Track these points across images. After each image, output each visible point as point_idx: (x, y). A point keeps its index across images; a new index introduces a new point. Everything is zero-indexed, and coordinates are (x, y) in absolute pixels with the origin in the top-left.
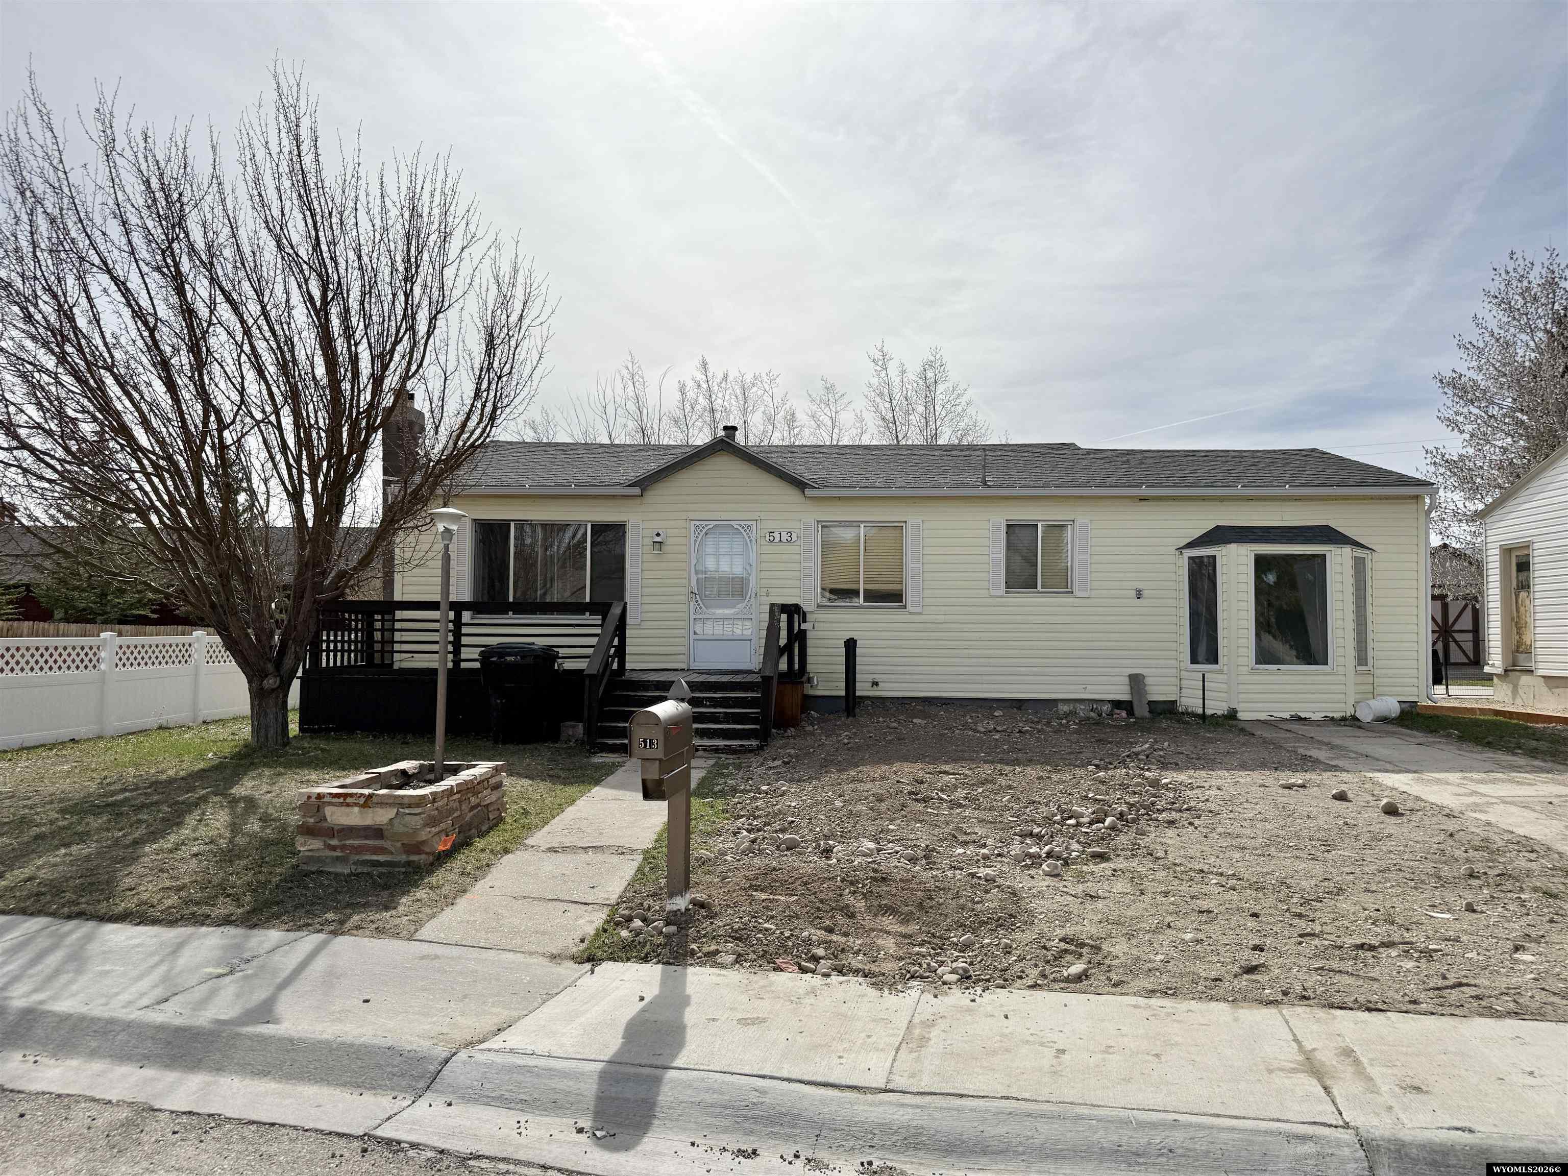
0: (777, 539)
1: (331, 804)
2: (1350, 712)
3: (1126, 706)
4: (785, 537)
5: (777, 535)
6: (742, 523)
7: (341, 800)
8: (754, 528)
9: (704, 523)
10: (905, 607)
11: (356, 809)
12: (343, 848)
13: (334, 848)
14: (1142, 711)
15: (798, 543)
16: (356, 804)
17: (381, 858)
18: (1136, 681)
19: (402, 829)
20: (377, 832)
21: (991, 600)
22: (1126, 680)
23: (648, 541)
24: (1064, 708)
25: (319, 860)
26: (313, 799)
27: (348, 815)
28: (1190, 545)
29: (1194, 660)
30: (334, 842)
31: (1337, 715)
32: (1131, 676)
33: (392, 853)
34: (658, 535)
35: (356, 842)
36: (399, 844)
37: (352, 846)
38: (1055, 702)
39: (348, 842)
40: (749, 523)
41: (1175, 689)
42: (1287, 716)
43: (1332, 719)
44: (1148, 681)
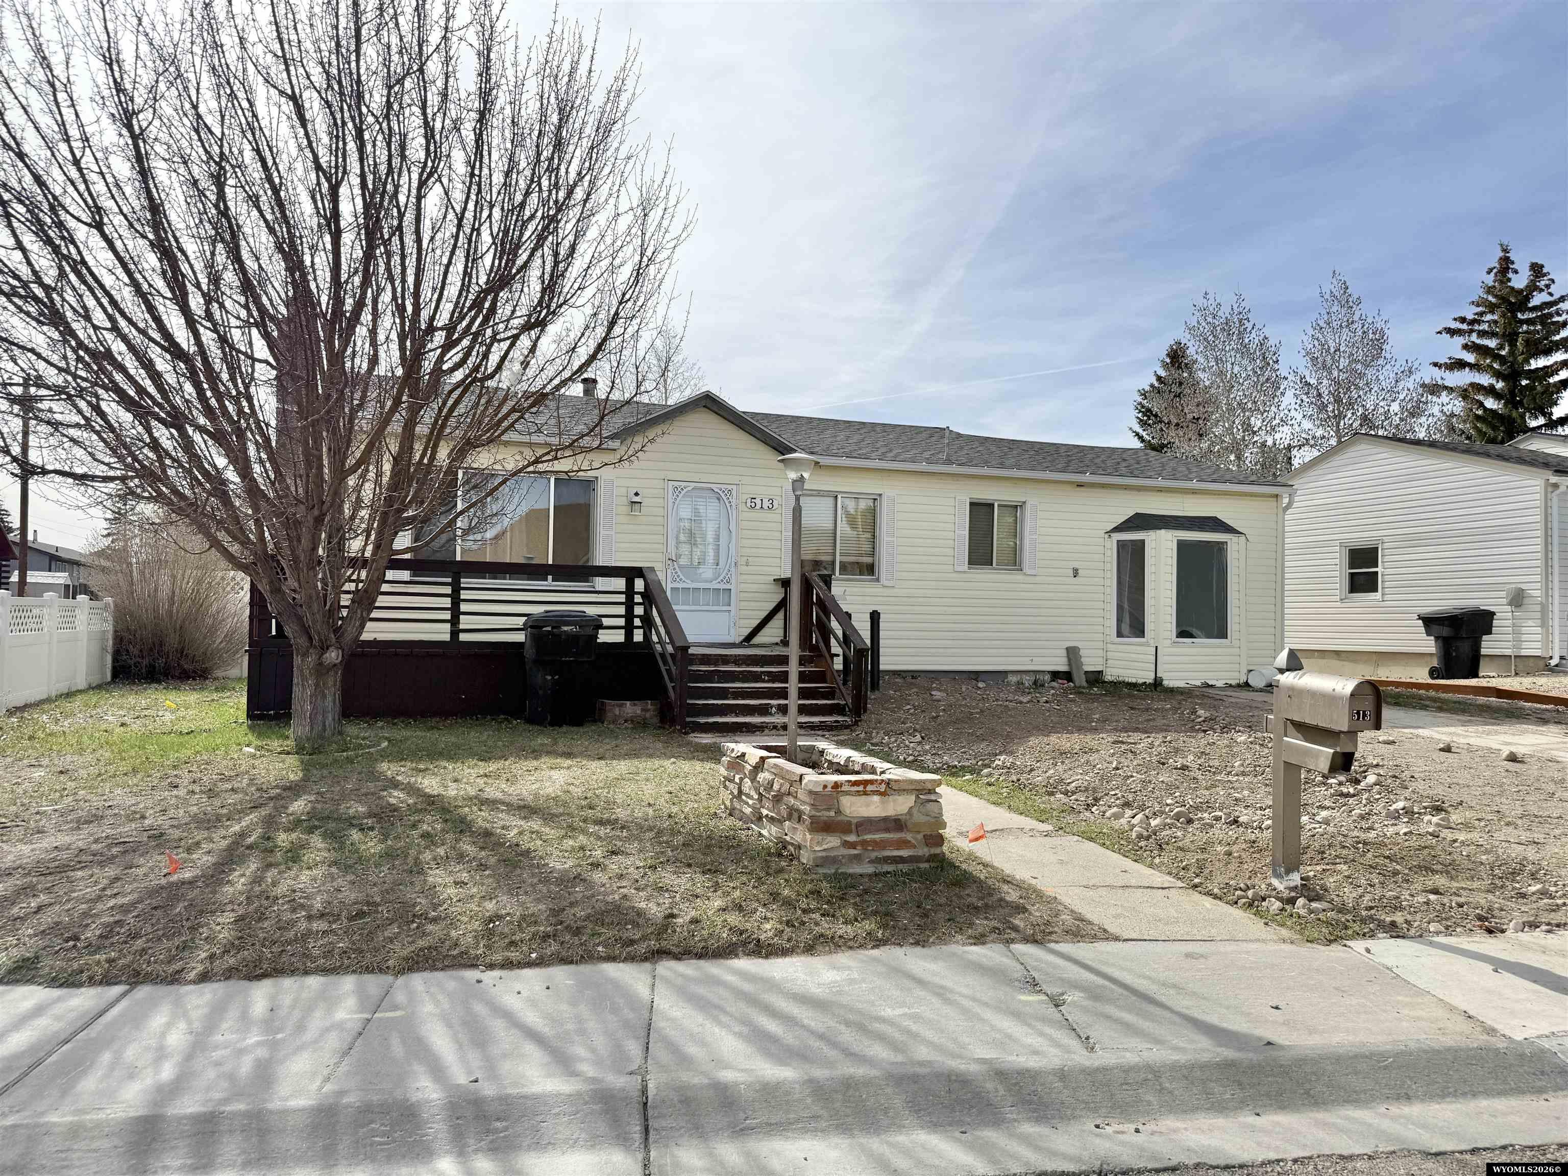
0: (758, 506)
1: (847, 793)
2: (1243, 679)
3: (1067, 676)
4: (766, 504)
5: (758, 502)
6: (723, 487)
7: (861, 788)
8: (734, 492)
9: (683, 484)
10: (878, 580)
11: (876, 798)
12: (864, 843)
13: (853, 845)
14: (1080, 680)
15: (779, 511)
16: (875, 792)
17: (904, 853)
18: (1072, 653)
19: (923, 819)
20: (896, 824)
21: (955, 575)
22: (1064, 653)
23: (624, 501)
24: (1013, 679)
25: (834, 860)
26: (829, 789)
27: (868, 805)
28: (1118, 529)
29: (1120, 634)
30: (852, 838)
31: (1233, 683)
32: (1068, 649)
33: (915, 847)
34: (637, 494)
35: (877, 837)
36: (920, 836)
37: (874, 842)
38: (1005, 673)
39: (868, 837)
40: (730, 487)
41: (1101, 661)
42: (1198, 683)
43: (1231, 686)
44: (1082, 653)
